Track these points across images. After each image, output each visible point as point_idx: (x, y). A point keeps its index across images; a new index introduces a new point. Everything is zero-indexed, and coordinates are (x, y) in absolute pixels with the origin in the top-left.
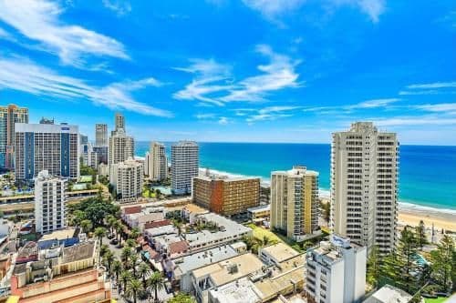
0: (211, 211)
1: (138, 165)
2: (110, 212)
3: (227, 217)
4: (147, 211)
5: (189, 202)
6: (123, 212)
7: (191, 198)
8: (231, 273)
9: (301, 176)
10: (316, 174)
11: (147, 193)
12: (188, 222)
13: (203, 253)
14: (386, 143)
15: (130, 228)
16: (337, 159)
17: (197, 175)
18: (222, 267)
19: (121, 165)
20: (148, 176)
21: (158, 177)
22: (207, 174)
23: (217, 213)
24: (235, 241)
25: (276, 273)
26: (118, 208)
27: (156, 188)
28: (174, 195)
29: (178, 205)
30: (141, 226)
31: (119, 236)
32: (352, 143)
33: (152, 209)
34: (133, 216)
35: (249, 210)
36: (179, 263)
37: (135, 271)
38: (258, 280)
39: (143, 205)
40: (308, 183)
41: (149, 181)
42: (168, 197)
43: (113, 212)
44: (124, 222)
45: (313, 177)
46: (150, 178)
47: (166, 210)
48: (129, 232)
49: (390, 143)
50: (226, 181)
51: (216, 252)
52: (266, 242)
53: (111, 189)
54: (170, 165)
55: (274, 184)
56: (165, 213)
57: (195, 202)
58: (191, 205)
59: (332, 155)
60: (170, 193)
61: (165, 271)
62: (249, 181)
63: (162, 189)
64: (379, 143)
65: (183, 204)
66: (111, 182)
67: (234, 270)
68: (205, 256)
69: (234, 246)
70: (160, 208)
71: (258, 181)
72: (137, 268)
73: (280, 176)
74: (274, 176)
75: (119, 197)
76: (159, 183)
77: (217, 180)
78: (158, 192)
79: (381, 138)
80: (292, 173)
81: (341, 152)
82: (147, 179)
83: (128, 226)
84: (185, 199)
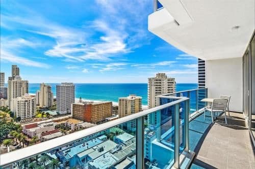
0: (84, 121)
1: (33, 98)
2: (14, 129)
3: (94, 123)
4: (42, 126)
5: (70, 118)
6: (24, 128)
7: (71, 116)
8: (100, 151)
9: (134, 99)
10: (141, 98)
11: (40, 115)
12: (71, 129)
13: (82, 144)
14: (171, 83)
15: (30, 137)
16: (151, 90)
17: (74, 102)
18: (95, 150)
19: (19, 99)
20: (39, 105)
21: (46, 105)
22: (80, 101)
23: (88, 122)
24: (100, 136)
25: (124, 148)
26: (20, 126)
27: (46, 112)
28: (59, 115)
29: (62, 120)
30: (39, 135)
31: (22, 143)
32: (157, 83)
33: (45, 124)
34: (32, 130)
35: (107, 118)
36: (68, 152)
37: (37, 162)
38: (115, 152)
39: (38, 123)
40: (137, 103)
41: (40, 108)
42: (55, 116)
43: (16, 129)
44: (25, 134)
45: (139, 99)
46: (41, 106)
47: (55, 124)
48: (30, 140)
49: (173, 83)
50: (93, 104)
51: (90, 142)
52: (117, 133)
53: (12, 115)
54: (55, 97)
55: (120, 104)
56: (54, 125)
57: (73, 117)
58: (72, 119)
59: (148, 88)
60: (56, 114)
61: (58, 158)
62: (106, 104)
63: (50, 112)
64: (168, 83)
65: (66, 119)
66: (12, 110)
67: (101, 150)
68: (84, 146)
69: (100, 138)
70: (51, 123)
71: (111, 103)
72: (39, 160)
73: (123, 100)
74: (120, 100)
75: (19, 119)
76: (47, 109)
77: (88, 104)
78: (48, 114)
79: (169, 80)
80: (129, 98)
81: (153, 87)
82: (38, 107)
83: (29, 136)
84: (67, 117)
